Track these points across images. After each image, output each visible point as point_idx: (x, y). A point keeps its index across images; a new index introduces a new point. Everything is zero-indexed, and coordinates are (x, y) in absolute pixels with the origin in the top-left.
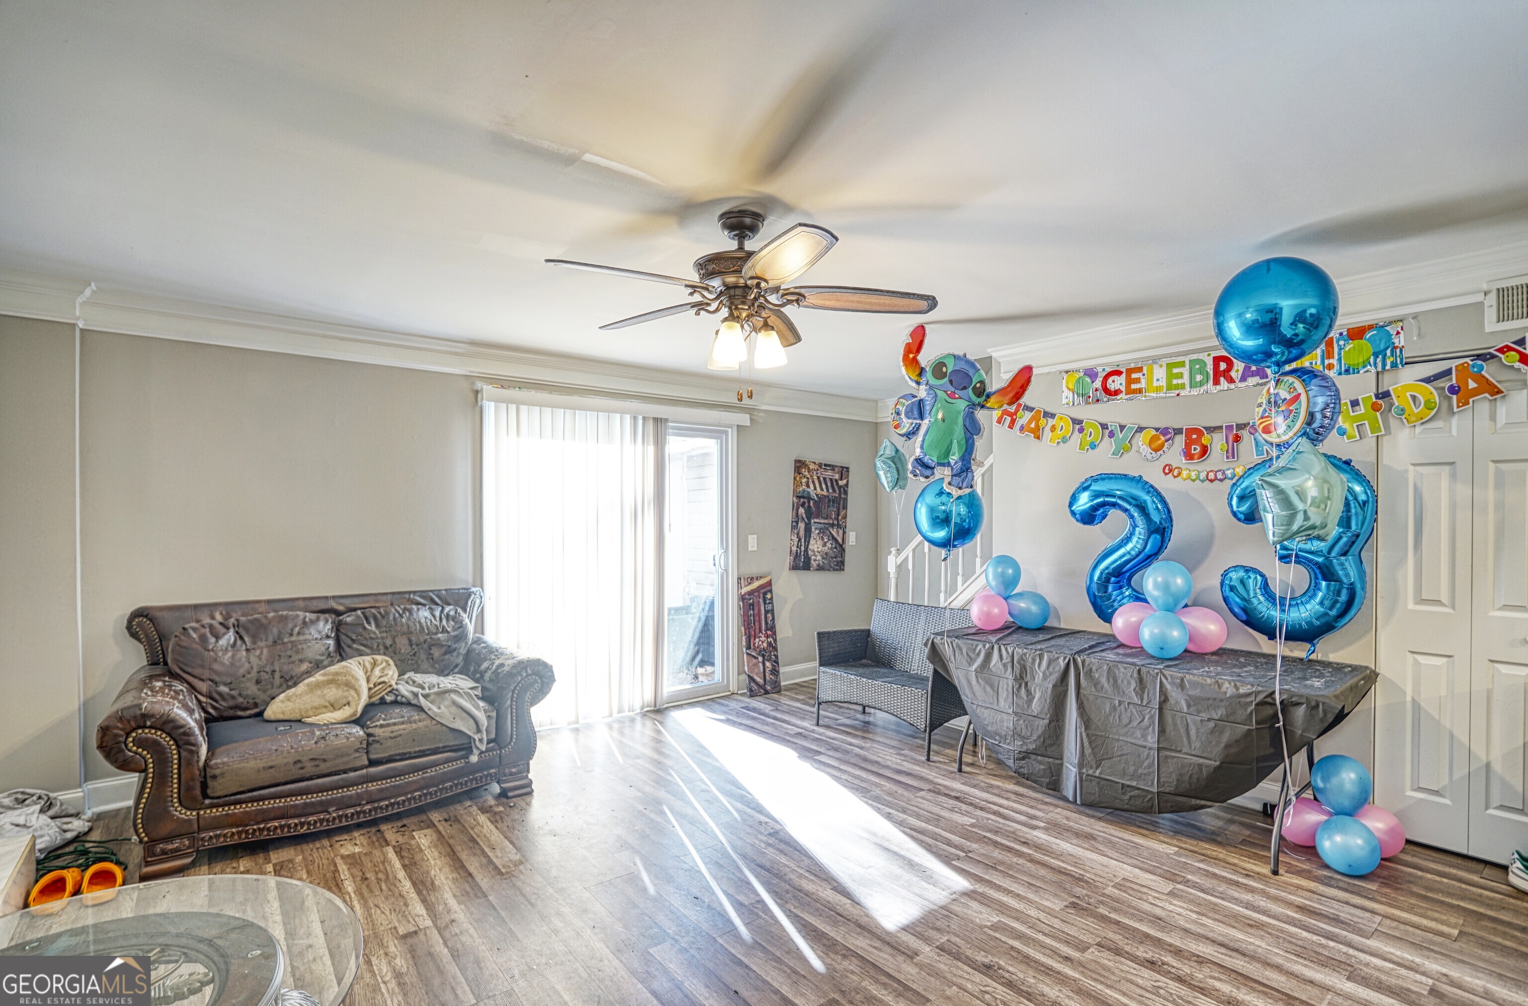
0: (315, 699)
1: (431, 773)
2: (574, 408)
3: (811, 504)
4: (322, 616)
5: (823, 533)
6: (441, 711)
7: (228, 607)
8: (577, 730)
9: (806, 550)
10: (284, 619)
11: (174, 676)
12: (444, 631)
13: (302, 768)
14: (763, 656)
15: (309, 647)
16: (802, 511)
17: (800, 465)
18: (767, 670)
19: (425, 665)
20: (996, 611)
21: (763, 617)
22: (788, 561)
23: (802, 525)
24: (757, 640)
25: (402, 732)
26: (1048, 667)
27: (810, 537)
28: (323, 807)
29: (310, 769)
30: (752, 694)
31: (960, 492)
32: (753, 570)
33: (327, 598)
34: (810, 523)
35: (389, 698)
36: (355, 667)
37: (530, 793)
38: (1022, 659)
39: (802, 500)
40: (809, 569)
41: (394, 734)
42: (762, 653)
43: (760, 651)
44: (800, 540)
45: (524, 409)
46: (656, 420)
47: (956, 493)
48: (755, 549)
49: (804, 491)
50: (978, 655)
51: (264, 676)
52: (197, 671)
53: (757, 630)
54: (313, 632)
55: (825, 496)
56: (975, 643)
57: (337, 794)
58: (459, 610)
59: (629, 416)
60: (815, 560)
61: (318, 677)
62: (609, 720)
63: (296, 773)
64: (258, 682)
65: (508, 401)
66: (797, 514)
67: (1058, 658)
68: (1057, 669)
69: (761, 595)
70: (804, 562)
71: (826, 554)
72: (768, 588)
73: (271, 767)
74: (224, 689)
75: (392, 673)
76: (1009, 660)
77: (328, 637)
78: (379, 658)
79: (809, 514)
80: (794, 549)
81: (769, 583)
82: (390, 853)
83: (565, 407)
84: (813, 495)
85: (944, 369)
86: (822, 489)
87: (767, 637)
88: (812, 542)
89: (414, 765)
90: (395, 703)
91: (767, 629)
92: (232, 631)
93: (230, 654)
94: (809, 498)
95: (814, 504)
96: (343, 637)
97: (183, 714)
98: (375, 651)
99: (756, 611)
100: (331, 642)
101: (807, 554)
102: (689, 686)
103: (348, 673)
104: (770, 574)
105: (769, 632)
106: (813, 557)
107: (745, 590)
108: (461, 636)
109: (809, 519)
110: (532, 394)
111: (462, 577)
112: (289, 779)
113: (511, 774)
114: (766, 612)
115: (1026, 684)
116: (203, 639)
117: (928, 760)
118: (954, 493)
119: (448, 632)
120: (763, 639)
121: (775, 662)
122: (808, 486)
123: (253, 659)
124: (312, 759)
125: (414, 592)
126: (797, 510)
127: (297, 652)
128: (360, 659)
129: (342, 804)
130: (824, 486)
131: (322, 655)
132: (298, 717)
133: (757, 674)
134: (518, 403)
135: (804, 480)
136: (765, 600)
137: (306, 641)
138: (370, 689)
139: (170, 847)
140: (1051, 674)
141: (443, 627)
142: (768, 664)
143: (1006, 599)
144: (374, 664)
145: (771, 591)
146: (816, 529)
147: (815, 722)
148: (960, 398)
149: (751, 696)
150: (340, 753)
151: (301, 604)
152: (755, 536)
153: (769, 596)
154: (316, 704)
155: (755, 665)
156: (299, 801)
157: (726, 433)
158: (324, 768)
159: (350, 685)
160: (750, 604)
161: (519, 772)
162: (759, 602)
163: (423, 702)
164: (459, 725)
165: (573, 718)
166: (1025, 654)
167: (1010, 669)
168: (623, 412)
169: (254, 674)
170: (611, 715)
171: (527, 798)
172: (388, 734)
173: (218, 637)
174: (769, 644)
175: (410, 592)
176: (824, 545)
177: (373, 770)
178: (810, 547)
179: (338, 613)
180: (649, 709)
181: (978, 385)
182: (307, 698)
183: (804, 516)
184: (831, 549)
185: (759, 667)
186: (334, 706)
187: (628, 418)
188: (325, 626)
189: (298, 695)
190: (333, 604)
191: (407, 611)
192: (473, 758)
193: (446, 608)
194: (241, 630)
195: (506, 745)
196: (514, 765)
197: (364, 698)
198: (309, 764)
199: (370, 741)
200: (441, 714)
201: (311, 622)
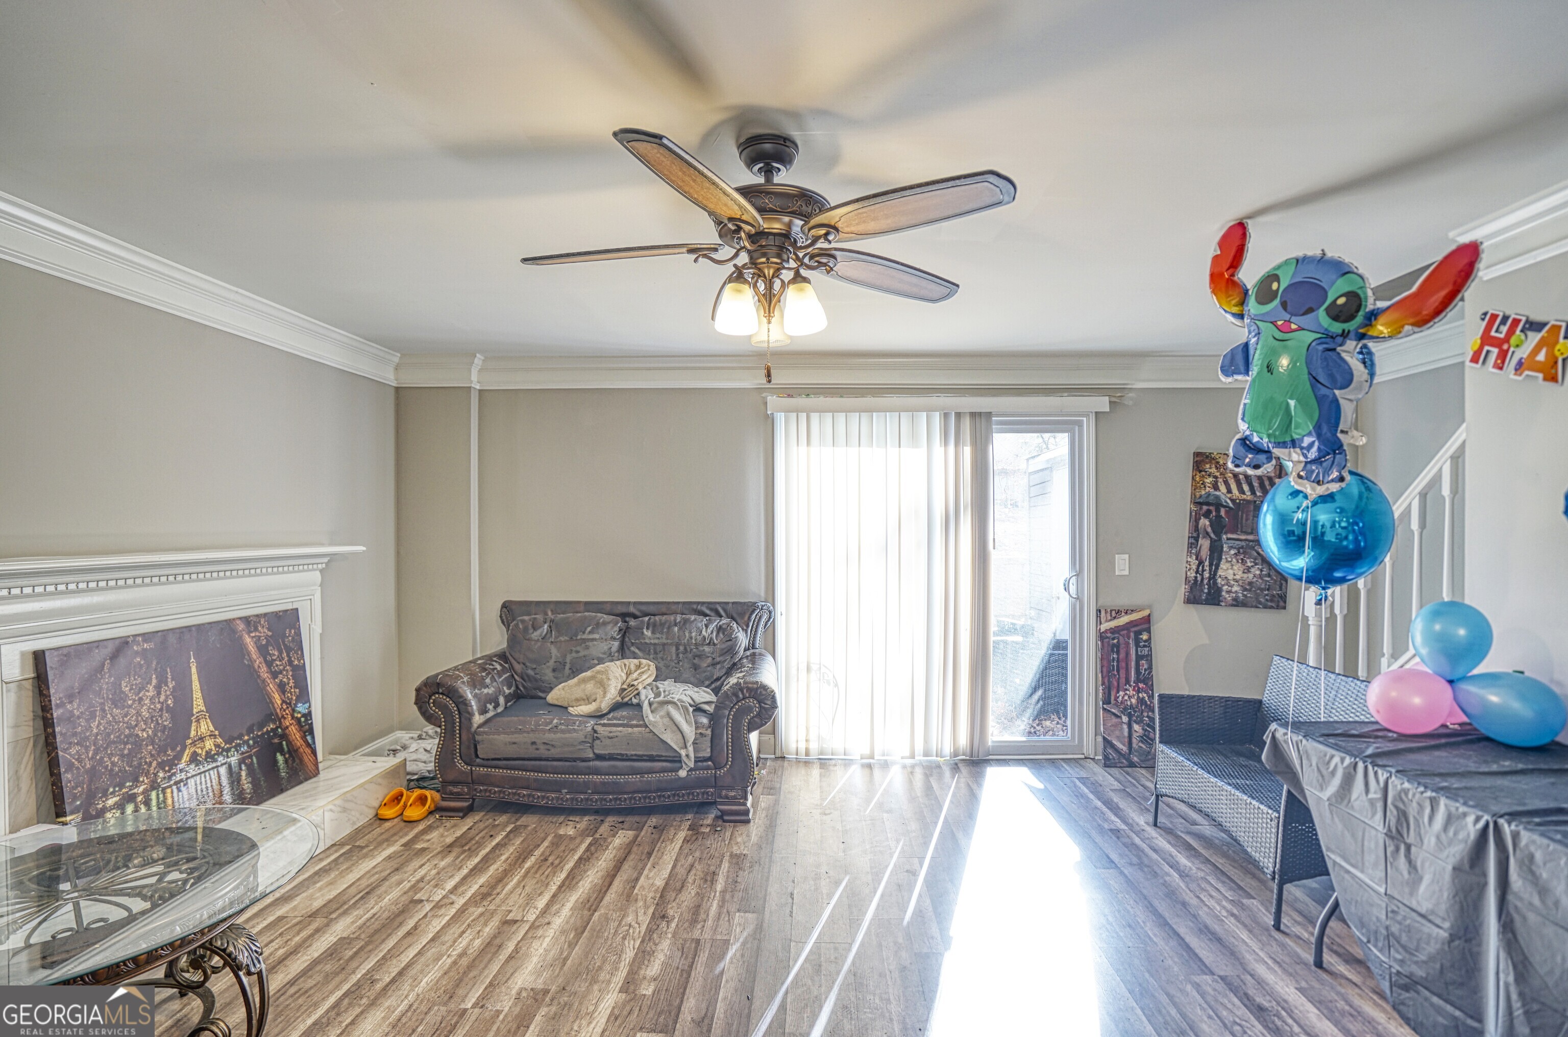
0: (578, 693)
1: (647, 778)
2: (870, 410)
3: (1223, 512)
4: (617, 618)
5: (1245, 553)
6: (655, 720)
8: (870, 766)
9: (1213, 577)
10: (586, 618)
12: (713, 642)
13: (537, 749)
14: (1130, 716)
15: (594, 645)
16: (1204, 522)
17: (1201, 460)
18: (1135, 735)
19: (686, 675)
20: (1417, 701)
21: (1133, 664)
22: (1183, 590)
23: (1205, 544)
24: (1121, 693)
25: (619, 734)
26: (1445, 828)
27: (1220, 559)
28: (559, 786)
29: (543, 751)
30: (1108, 763)
31: (1321, 490)
32: (1122, 600)
33: (627, 603)
34: (1220, 539)
35: (631, 703)
36: (618, 669)
37: (750, 820)
38: (1402, 795)
39: (1205, 508)
40: (1218, 605)
41: (611, 735)
42: (1127, 710)
43: (1125, 709)
44: (1201, 563)
45: (815, 417)
46: (973, 415)
47: (1312, 491)
48: (1126, 572)
49: (1209, 494)
50: (1333, 773)
51: (557, 666)
52: (517, 655)
53: (1123, 681)
54: (601, 633)
55: (1248, 502)
56: (1330, 751)
57: (569, 778)
58: (736, 623)
59: (938, 413)
60: (1229, 592)
61: (592, 672)
62: (909, 762)
63: (532, 752)
64: (554, 670)
65: (797, 410)
66: (1196, 529)
67: (1465, 815)
68: (1461, 836)
69: (1132, 635)
70: (1209, 593)
71: (1250, 583)
72: (1146, 626)
73: (514, 743)
74: (531, 672)
75: (646, 678)
76: (1379, 795)
77: (613, 638)
78: (644, 661)
79: (1218, 527)
80: (1192, 574)
81: (1147, 620)
83: (861, 410)
84: (1225, 498)
85: (1275, 286)
86: (1242, 491)
87: (1138, 692)
88: (1223, 565)
89: (632, 768)
90: (633, 707)
91: (1138, 680)
92: (545, 626)
93: (539, 644)
94: (1218, 505)
95: (1226, 512)
96: (627, 639)
98: (645, 655)
99: (1122, 655)
100: (614, 644)
101: (1215, 583)
102: (1024, 739)
104: (1150, 607)
105: (1141, 685)
106: (1225, 588)
107: (1105, 626)
108: (728, 653)
109: (1218, 533)
110: (821, 401)
111: (754, 590)
112: (526, 756)
113: (727, 797)
114: (1139, 658)
115: (1408, 847)
116: (526, 629)
117: (1277, 926)
118: (1309, 491)
119: (714, 644)
120: (1131, 692)
121: (1148, 725)
122: (1216, 487)
123: (554, 650)
124: (544, 743)
125: (703, 603)
126: (1197, 521)
127: (587, 648)
128: (628, 661)
129: (574, 789)
130: (1246, 487)
131: (604, 653)
132: (565, 704)
133: (1118, 738)
134: (809, 411)
135: (1209, 480)
136: (1137, 642)
137: (595, 640)
138: (621, 691)
139: (455, 790)
140: (1450, 843)
141: (711, 639)
142: (1136, 727)
143: (1451, 682)
144: (638, 667)
145: (1148, 631)
146: (1231, 548)
147: (1151, 819)
148: (1300, 329)
149: (1106, 766)
150: (567, 741)
151: (608, 607)
152: (1127, 556)
153: (1145, 637)
154: (578, 696)
155: (1115, 726)
156: (538, 777)
157: (1080, 424)
158: (554, 752)
159: (607, 682)
160: (1114, 645)
161: (735, 797)
162: (1128, 644)
163: (650, 706)
164: (670, 738)
165: (867, 752)
166: (1406, 792)
167: (1379, 815)
168: (929, 410)
169: (551, 663)
170: (913, 756)
172: (607, 734)
173: (539, 628)
174: (1141, 701)
175: (698, 603)
176: (1248, 570)
177: (598, 763)
178: (1220, 572)
179: (634, 618)
180: (964, 757)
181: (1341, 301)
182: (575, 689)
183: (1209, 530)
184: (1261, 577)
185: (1122, 730)
186: (588, 700)
187: (937, 418)
188: (615, 629)
189: (571, 687)
190: (632, 609)
191: (686, 621)
192: (683, 773)
193: (725, 621)
194: (554, 625)
195: (720, 768)
196: (731, 788)
197: (612, 694)
198: (542, 747)
199: (595, 736)
200: (655, 724)
201: (605, 624)
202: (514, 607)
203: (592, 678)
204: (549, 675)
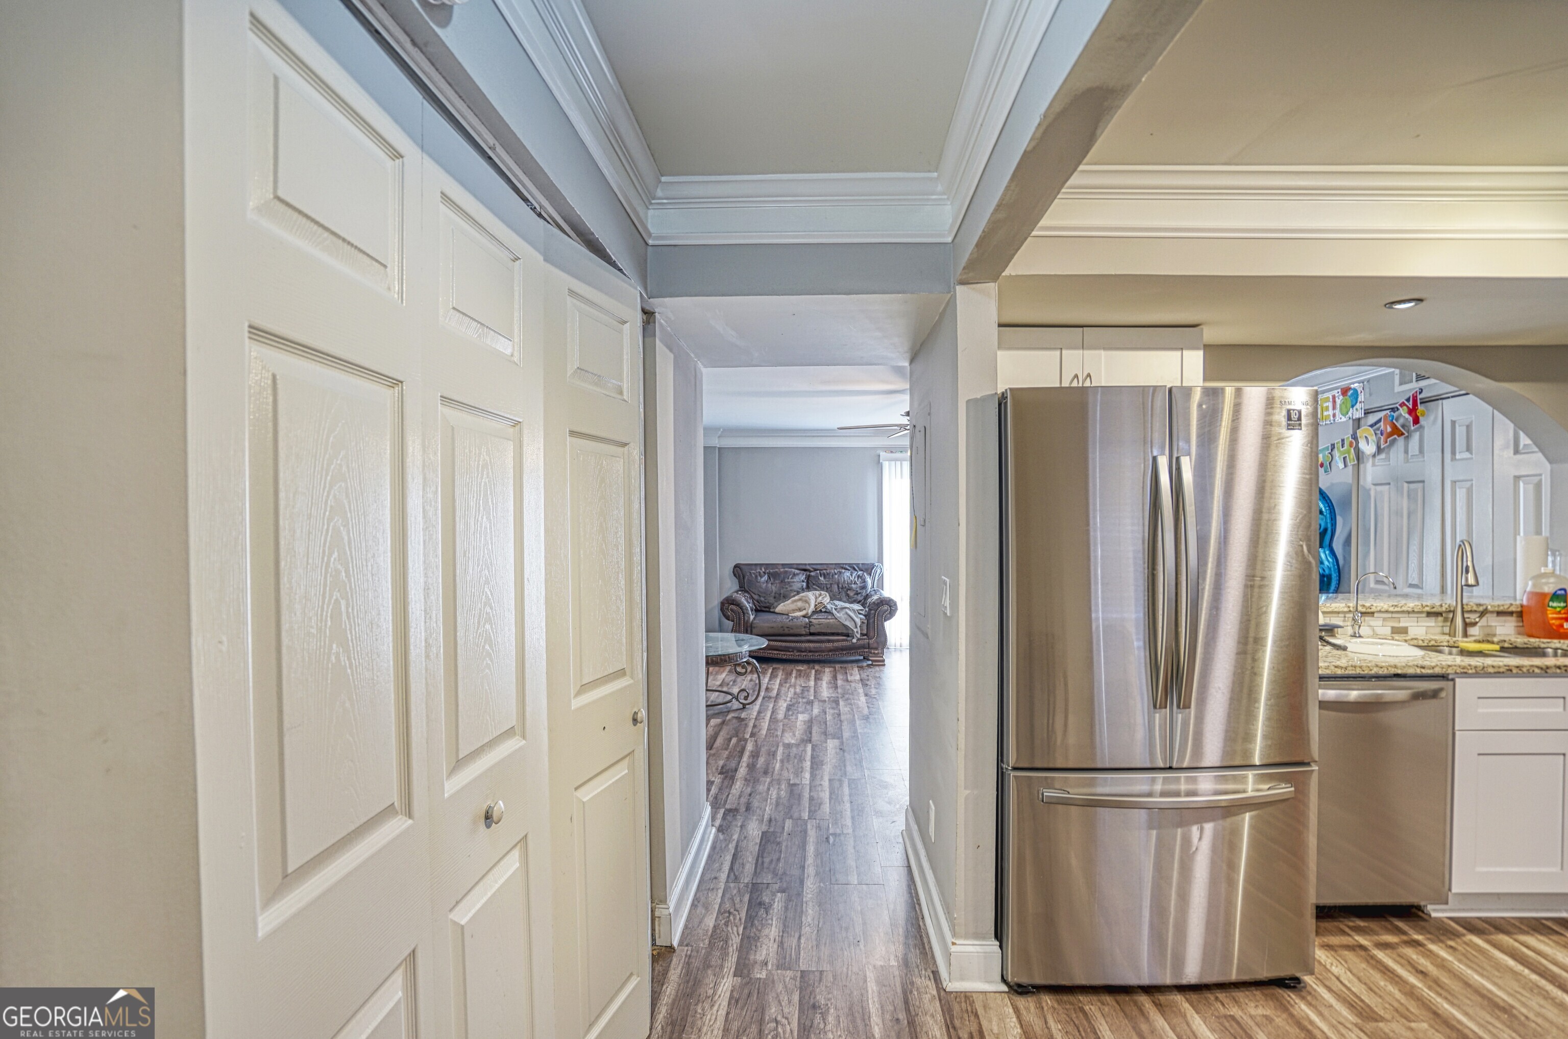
0: (793, 606)
1: (836, 644)
4: (802, 572)
6: (840, 615)
7: (767, 566)
10: (786, 572)
11: (747, 592)
12: (855, 583)
13: (784, 630)
15: (795, 584)
25: (823, 622)
28: (793, 649)
29: (786, 631)
33: (805, 564)
35: (823, 610)
36: (811, 596)
37: (884, 665)
41: (821, 625)
51: (777, 595)
52: (753, 591)
54: (796, 579)
57: (798, 645)
58: (865, 574)
61: (796, 598)
63: (781, 632)
64: (775, 598)
65: (896, 460)
73: (772, 627)
74: (762, 599)
75: (827, 600)
77: (803, 581)
78: (822, 592)
82: (813, 672)
89: (829, 639)
90: (825, 612)
92: (766, 576)
93: (765, 585)
96: (809, 582)
97: (745, 603)
98: (822, 589)
100: (805, 584)
103: (807, 596)
108: (864, 587)
111: (872, 558)
112: (778, 634)
113: (874, 653)
116: (756, 577)
119: (858, 584)
123: (773, 588)
124: (789, 629)
125: (846, 564)
127: (790, 586)
128: (814, 592)
129: (800, 650)
131: (802, 588)
132: (786, 613)
137: (793, 582)
138: (816, 605)
144: (820, 595)
150: (798, 627)
151: (795, 566)
154: (794, 608)
156: (784, 644)
158: (794, 633)
159: (807, 602)
161: (878, 653)
163: (834, 611)
164: (848, 623)
169: (773, 594)
171: (882, 668)
172: (817, 623)
173: (761, 577)
175: (844, 564)
179: (810, 571)
182: (791, 605)
186: (800, 610)
188: (802, 577)
189: (788, 604)
190: (808, 567)
191: (840, 573)
192: (854, 641)
193: (860, 573)
194: (770, 575)
195: (871, 639)
196: (876, 649)
197: (812, 608)
198: (786, 629)
199: (810, 624)
200: (840, 618)
201: (798, 574)
202: (741, 566)
203: (800, 600)
204: (771, 600)
